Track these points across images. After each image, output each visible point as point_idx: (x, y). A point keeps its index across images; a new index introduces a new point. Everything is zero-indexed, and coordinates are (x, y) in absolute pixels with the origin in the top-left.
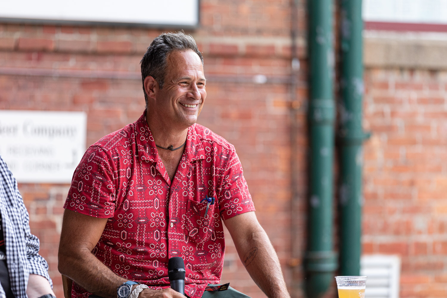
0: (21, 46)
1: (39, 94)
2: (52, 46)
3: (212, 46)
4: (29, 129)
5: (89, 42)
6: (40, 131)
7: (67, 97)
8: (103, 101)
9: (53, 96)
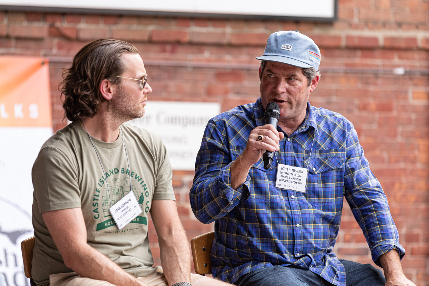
0: (155, 38)
1: (172, 85)
2: (187, 38)
3: (348, 38)
4: (162, 118)
5: (224, 34)
6: (173, 120)
7: (202, 87)
8: (238, 93)
9: (187, 87)
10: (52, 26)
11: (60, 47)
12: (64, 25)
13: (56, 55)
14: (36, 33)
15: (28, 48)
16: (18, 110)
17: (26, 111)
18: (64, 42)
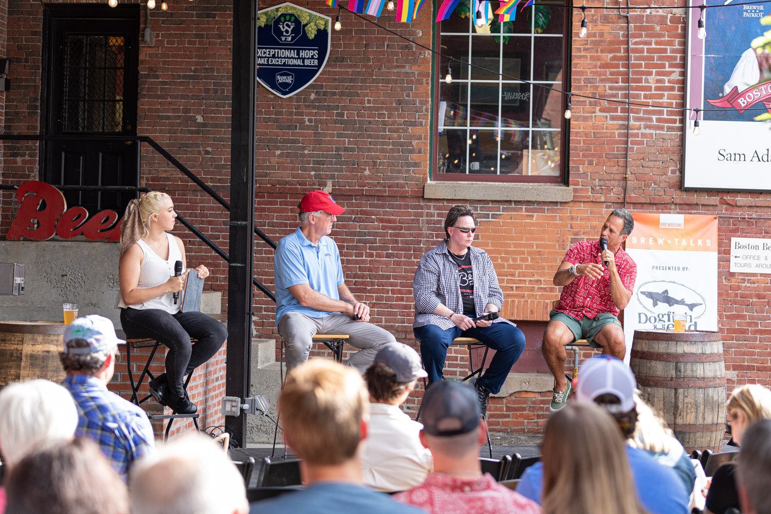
10: (721, 199)
11: (726, 210)
12: (728, 198)
13: (723, 214)
14: (713, 203)
15: (709, 210)
16: (700, 242)
17: (704, 243)
18: (728, 207)
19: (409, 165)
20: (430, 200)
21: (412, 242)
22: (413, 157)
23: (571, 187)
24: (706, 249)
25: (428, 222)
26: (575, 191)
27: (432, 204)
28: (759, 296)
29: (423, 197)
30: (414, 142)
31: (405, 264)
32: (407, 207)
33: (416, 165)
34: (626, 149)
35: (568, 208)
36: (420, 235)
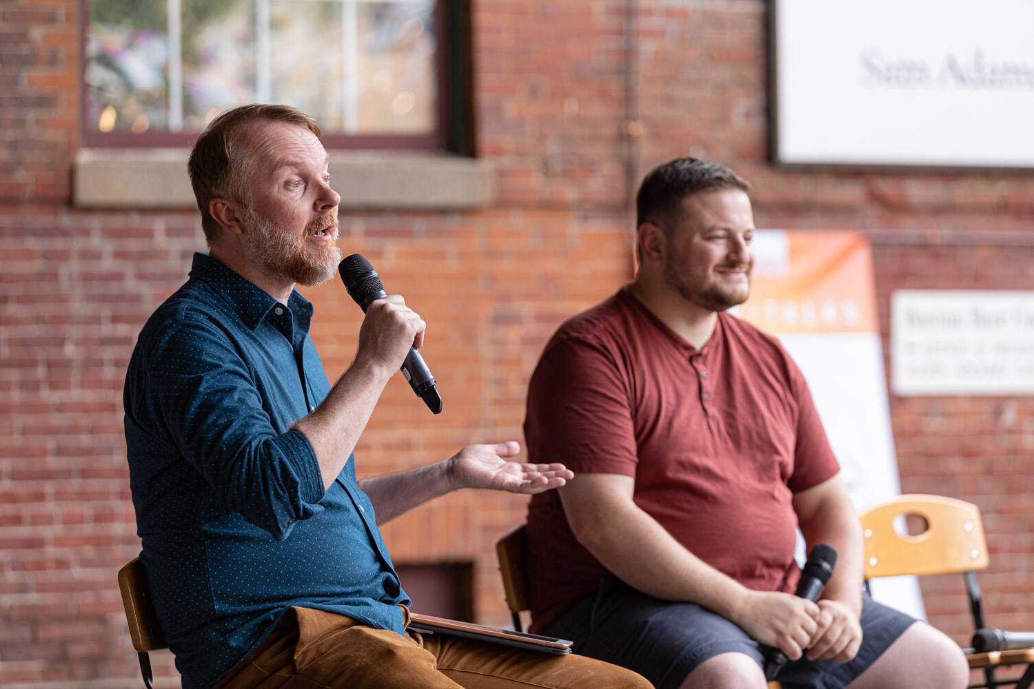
0: (1010, 203)
4: (1023, 318)
17: (840, 312)
19: (22, 102)
20: (90, 210)
21: (41, 342)
22: (33, 79)
23: (486, 166)
24: (842, 328)
25: (87, 278)
26: (501, 174)
27: (95, 222)
28: (967, 454)
29: (70, 203)
30: (38, 33)
31: (26, 409)
32: (20, 232)
33: (44, 102)
34: (628, 55)
35: (478, 226)
36: (60, 320)
